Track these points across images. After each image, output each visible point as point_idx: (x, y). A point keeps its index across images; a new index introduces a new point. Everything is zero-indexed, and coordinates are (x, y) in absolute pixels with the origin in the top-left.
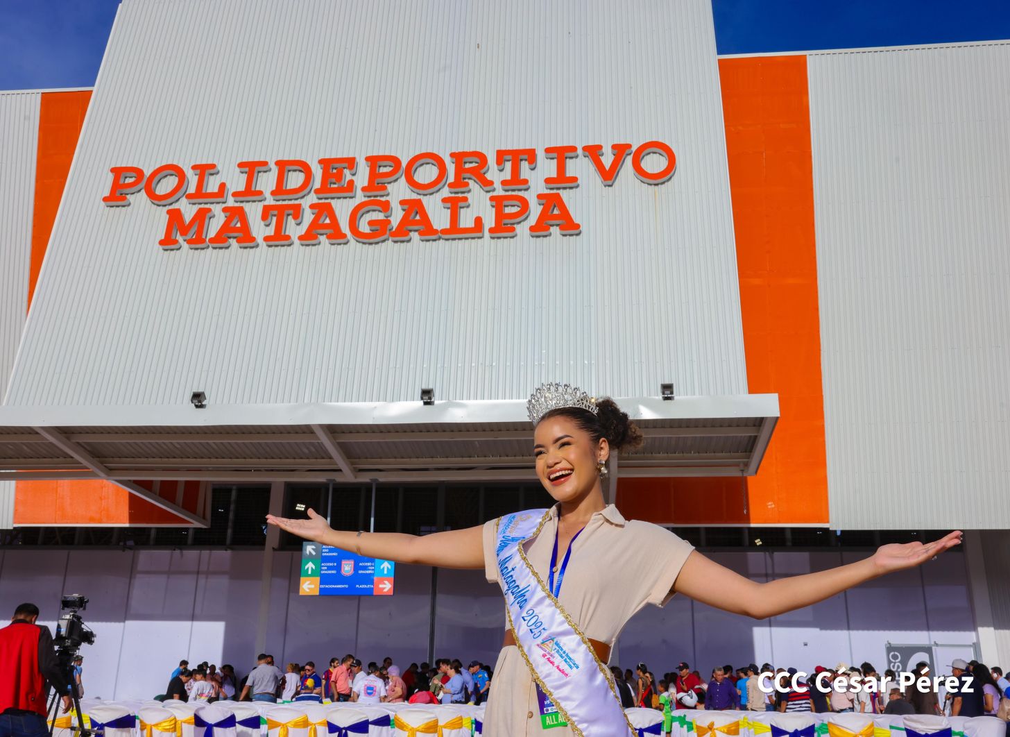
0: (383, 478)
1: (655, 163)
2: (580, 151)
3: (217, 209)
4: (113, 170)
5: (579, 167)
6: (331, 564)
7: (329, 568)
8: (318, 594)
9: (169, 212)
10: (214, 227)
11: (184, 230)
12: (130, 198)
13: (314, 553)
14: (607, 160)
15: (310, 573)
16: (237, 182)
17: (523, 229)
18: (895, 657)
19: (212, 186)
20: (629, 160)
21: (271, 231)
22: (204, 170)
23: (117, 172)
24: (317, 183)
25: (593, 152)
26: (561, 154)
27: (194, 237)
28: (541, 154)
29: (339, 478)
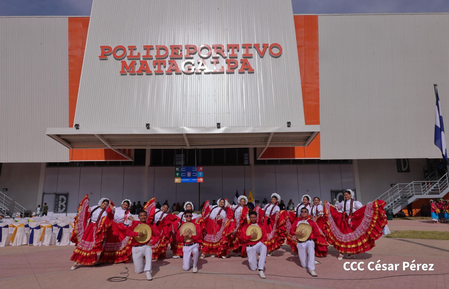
0: (198, 147)
1: (275, 51)
2: (253, 46)
3: (138, 62)
4: (101, 47)
5: (252, 51)
6: (184, 173)
7: (184, 175)
8: (180, 182)
9: (122, 62)
10: (137, 67)
11: (128, 68)
12: (108, 57)
13: (178, 170)
14: (261, 49)
15: (178, 176)
16: (144, 53)
17: (236, 71)
18: (333, 194)
19: (135, 53)
20: (268, 49)
21: (156, 69)
22: (132, 48)
23: (103, 48)
24: (170, 54)
25: (257, 46)
26: (247, 47)
27: (131, 70)
28: (240, 47)
29: (185, 148)
